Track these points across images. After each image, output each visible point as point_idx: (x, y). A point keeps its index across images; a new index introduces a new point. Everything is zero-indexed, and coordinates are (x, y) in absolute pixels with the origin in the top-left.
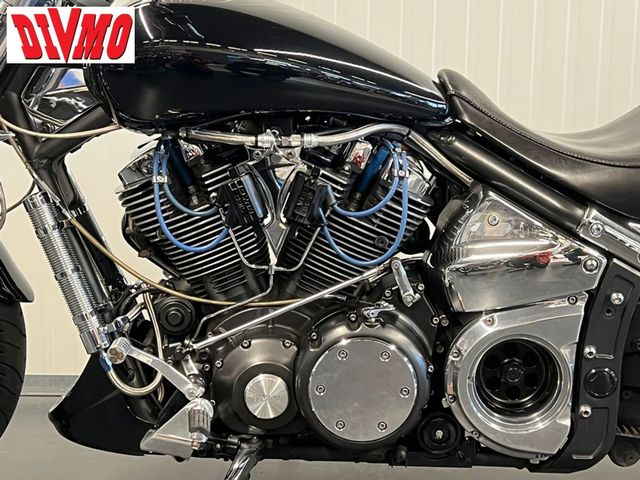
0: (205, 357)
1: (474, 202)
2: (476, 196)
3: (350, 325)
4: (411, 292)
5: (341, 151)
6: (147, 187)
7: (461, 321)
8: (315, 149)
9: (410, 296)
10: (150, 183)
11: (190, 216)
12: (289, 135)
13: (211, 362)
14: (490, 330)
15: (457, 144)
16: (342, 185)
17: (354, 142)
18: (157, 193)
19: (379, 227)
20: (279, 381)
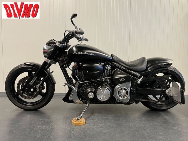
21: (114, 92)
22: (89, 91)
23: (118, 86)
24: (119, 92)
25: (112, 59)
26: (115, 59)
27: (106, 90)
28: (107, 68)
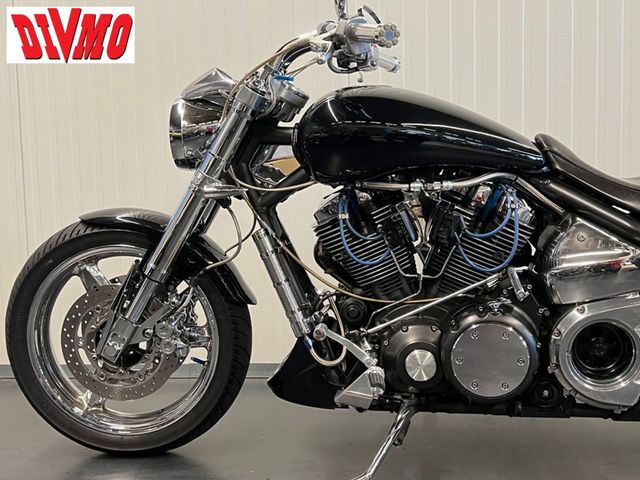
0: (375, 340)
1: (565, 227)
2: (567, 222)
3: (479, 314)
4: (523, 290)
5: (467, 193)
6: (335, 223)
7: (560, 311)
8: (451, 191)
9: (522, 292)
10: (337, 220)
11: (365, 241)
12: (432, 182)
13: (379, 342)
14: (581, 317)
15: (552, 185)
16: (470, 216)
17: (477, 186)
18: (342, 226)
19: (497, 245)
20: (429, 354)
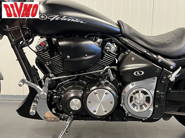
21: (122, 98)
22: (72, 95)
23: (130, 86)
24: (132, 97)
25: (119, 30)
26: (125, 30)
27: (106, 94)
28: (108, 48)
